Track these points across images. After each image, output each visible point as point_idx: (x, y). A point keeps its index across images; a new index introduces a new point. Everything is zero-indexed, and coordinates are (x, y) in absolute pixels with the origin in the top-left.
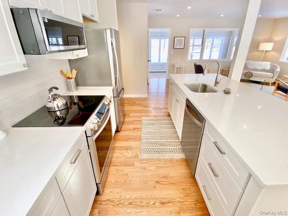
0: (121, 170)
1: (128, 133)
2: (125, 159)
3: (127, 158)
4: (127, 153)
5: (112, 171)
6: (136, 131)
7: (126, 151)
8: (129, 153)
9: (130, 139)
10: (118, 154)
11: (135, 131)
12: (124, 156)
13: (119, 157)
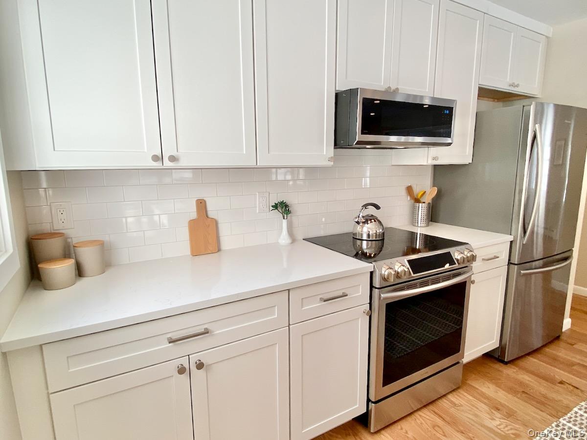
0: (444, 432)
1: (530, 379)
2: (470, 421)
3: (477, 423)
4: (488, 415)
5: (423, 418)
6: (561, 390)
7: (488, 410)
8: (495, 419)
9: (524, 395)
10: (463, 402)
11: (559, 387)
12: (476, 415)
13: (461, 408)
